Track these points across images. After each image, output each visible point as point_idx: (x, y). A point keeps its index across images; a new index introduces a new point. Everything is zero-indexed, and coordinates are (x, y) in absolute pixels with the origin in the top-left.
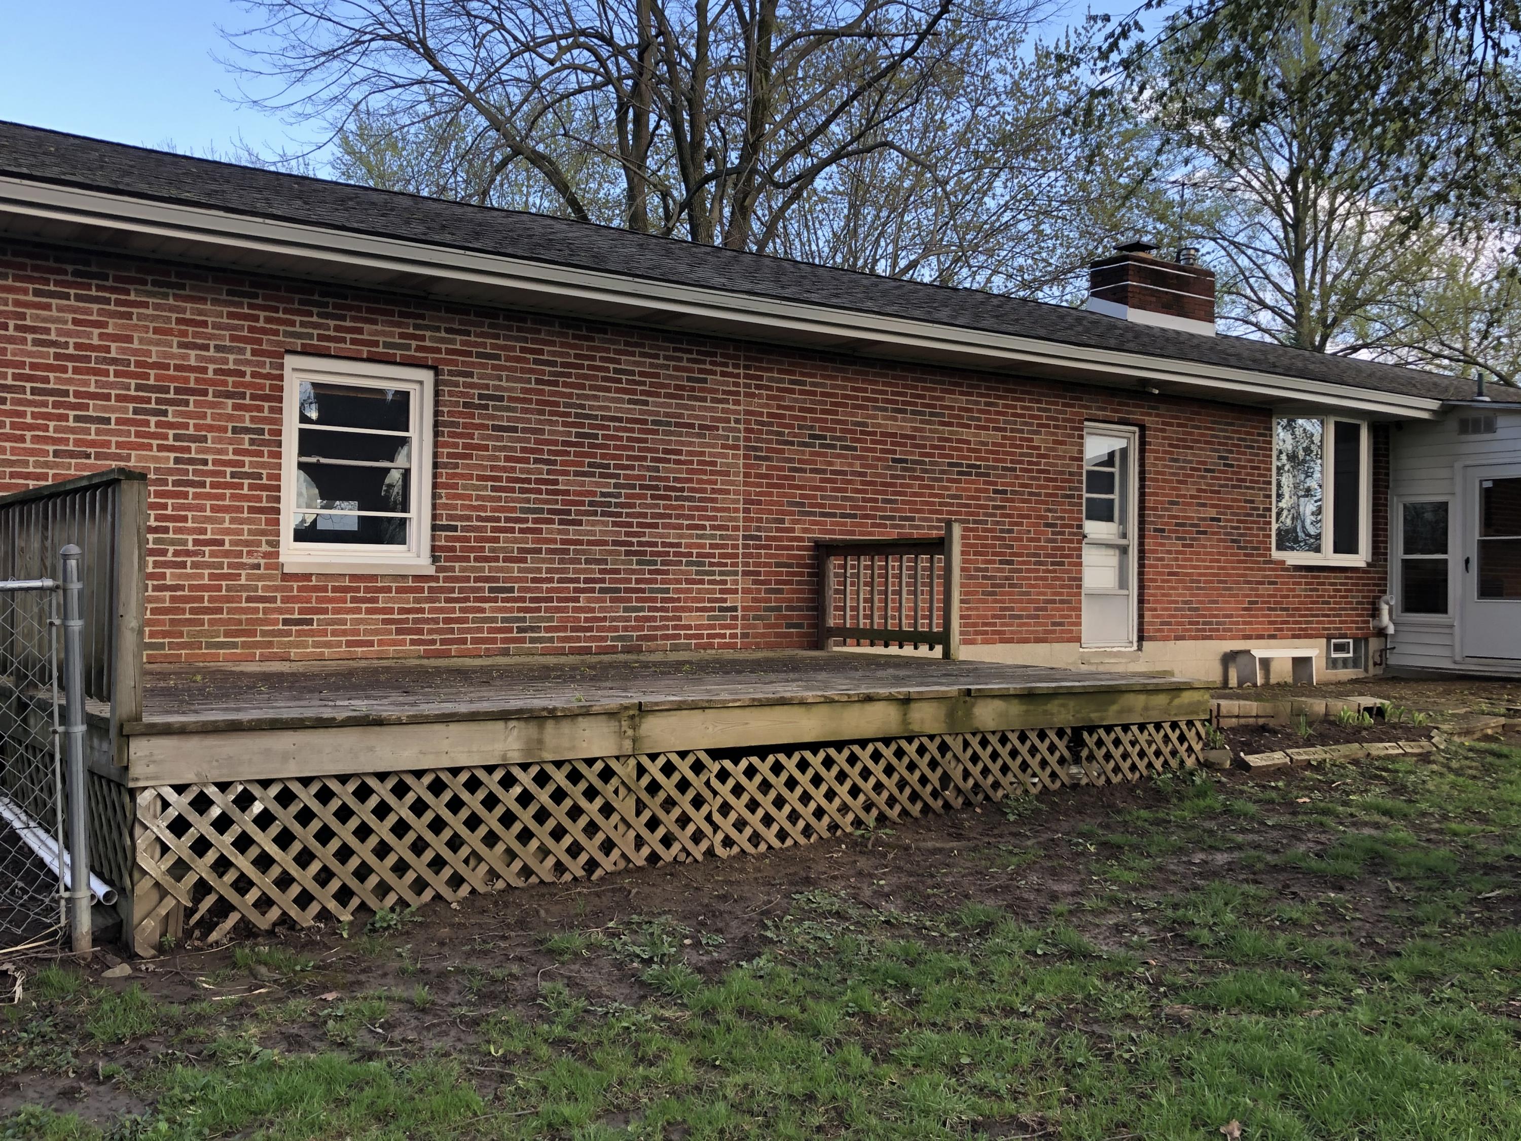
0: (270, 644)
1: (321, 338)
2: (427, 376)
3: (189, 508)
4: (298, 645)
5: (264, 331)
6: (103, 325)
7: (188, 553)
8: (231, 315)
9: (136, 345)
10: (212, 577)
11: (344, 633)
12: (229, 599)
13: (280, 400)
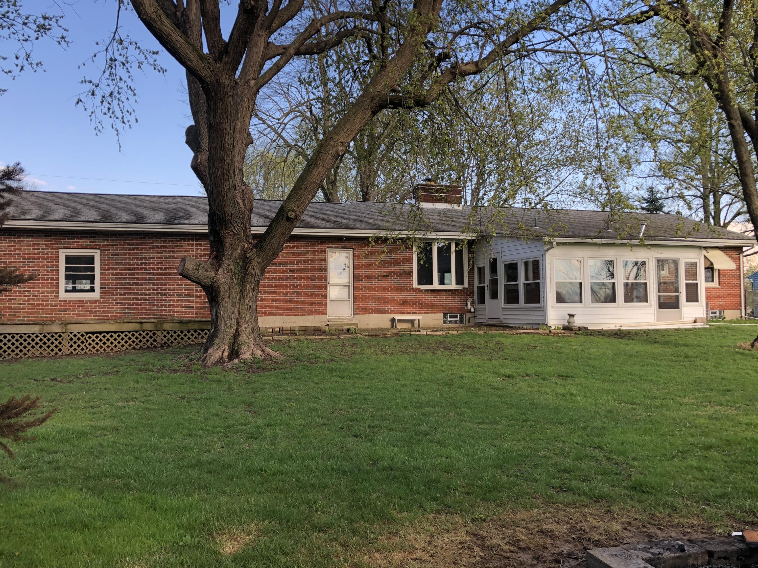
0: (56, 317)
1: (68, 244)
2: (98, 251)
3: (36, 286)
4: (63, 317)
5: (54, 244)
6: (15, 246)
7: (36, 296)
8: (45, 241)
9: (22, 250)
10: (42, 301)
11: (76, 314)
12: (46, 306)
13: (58, 260)
